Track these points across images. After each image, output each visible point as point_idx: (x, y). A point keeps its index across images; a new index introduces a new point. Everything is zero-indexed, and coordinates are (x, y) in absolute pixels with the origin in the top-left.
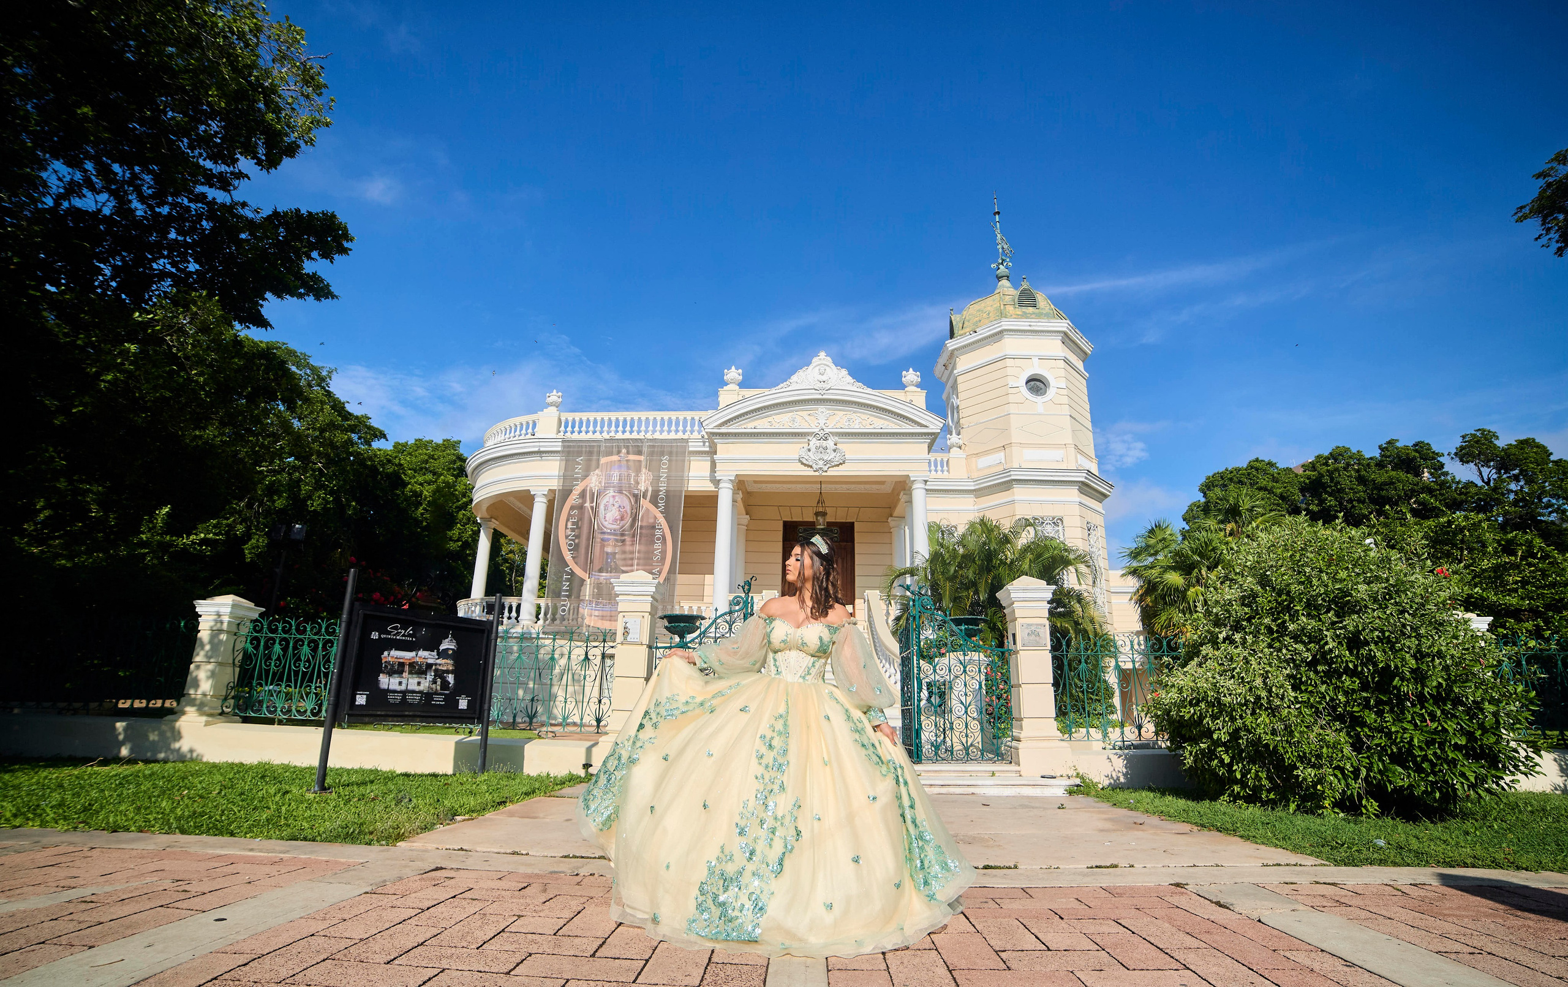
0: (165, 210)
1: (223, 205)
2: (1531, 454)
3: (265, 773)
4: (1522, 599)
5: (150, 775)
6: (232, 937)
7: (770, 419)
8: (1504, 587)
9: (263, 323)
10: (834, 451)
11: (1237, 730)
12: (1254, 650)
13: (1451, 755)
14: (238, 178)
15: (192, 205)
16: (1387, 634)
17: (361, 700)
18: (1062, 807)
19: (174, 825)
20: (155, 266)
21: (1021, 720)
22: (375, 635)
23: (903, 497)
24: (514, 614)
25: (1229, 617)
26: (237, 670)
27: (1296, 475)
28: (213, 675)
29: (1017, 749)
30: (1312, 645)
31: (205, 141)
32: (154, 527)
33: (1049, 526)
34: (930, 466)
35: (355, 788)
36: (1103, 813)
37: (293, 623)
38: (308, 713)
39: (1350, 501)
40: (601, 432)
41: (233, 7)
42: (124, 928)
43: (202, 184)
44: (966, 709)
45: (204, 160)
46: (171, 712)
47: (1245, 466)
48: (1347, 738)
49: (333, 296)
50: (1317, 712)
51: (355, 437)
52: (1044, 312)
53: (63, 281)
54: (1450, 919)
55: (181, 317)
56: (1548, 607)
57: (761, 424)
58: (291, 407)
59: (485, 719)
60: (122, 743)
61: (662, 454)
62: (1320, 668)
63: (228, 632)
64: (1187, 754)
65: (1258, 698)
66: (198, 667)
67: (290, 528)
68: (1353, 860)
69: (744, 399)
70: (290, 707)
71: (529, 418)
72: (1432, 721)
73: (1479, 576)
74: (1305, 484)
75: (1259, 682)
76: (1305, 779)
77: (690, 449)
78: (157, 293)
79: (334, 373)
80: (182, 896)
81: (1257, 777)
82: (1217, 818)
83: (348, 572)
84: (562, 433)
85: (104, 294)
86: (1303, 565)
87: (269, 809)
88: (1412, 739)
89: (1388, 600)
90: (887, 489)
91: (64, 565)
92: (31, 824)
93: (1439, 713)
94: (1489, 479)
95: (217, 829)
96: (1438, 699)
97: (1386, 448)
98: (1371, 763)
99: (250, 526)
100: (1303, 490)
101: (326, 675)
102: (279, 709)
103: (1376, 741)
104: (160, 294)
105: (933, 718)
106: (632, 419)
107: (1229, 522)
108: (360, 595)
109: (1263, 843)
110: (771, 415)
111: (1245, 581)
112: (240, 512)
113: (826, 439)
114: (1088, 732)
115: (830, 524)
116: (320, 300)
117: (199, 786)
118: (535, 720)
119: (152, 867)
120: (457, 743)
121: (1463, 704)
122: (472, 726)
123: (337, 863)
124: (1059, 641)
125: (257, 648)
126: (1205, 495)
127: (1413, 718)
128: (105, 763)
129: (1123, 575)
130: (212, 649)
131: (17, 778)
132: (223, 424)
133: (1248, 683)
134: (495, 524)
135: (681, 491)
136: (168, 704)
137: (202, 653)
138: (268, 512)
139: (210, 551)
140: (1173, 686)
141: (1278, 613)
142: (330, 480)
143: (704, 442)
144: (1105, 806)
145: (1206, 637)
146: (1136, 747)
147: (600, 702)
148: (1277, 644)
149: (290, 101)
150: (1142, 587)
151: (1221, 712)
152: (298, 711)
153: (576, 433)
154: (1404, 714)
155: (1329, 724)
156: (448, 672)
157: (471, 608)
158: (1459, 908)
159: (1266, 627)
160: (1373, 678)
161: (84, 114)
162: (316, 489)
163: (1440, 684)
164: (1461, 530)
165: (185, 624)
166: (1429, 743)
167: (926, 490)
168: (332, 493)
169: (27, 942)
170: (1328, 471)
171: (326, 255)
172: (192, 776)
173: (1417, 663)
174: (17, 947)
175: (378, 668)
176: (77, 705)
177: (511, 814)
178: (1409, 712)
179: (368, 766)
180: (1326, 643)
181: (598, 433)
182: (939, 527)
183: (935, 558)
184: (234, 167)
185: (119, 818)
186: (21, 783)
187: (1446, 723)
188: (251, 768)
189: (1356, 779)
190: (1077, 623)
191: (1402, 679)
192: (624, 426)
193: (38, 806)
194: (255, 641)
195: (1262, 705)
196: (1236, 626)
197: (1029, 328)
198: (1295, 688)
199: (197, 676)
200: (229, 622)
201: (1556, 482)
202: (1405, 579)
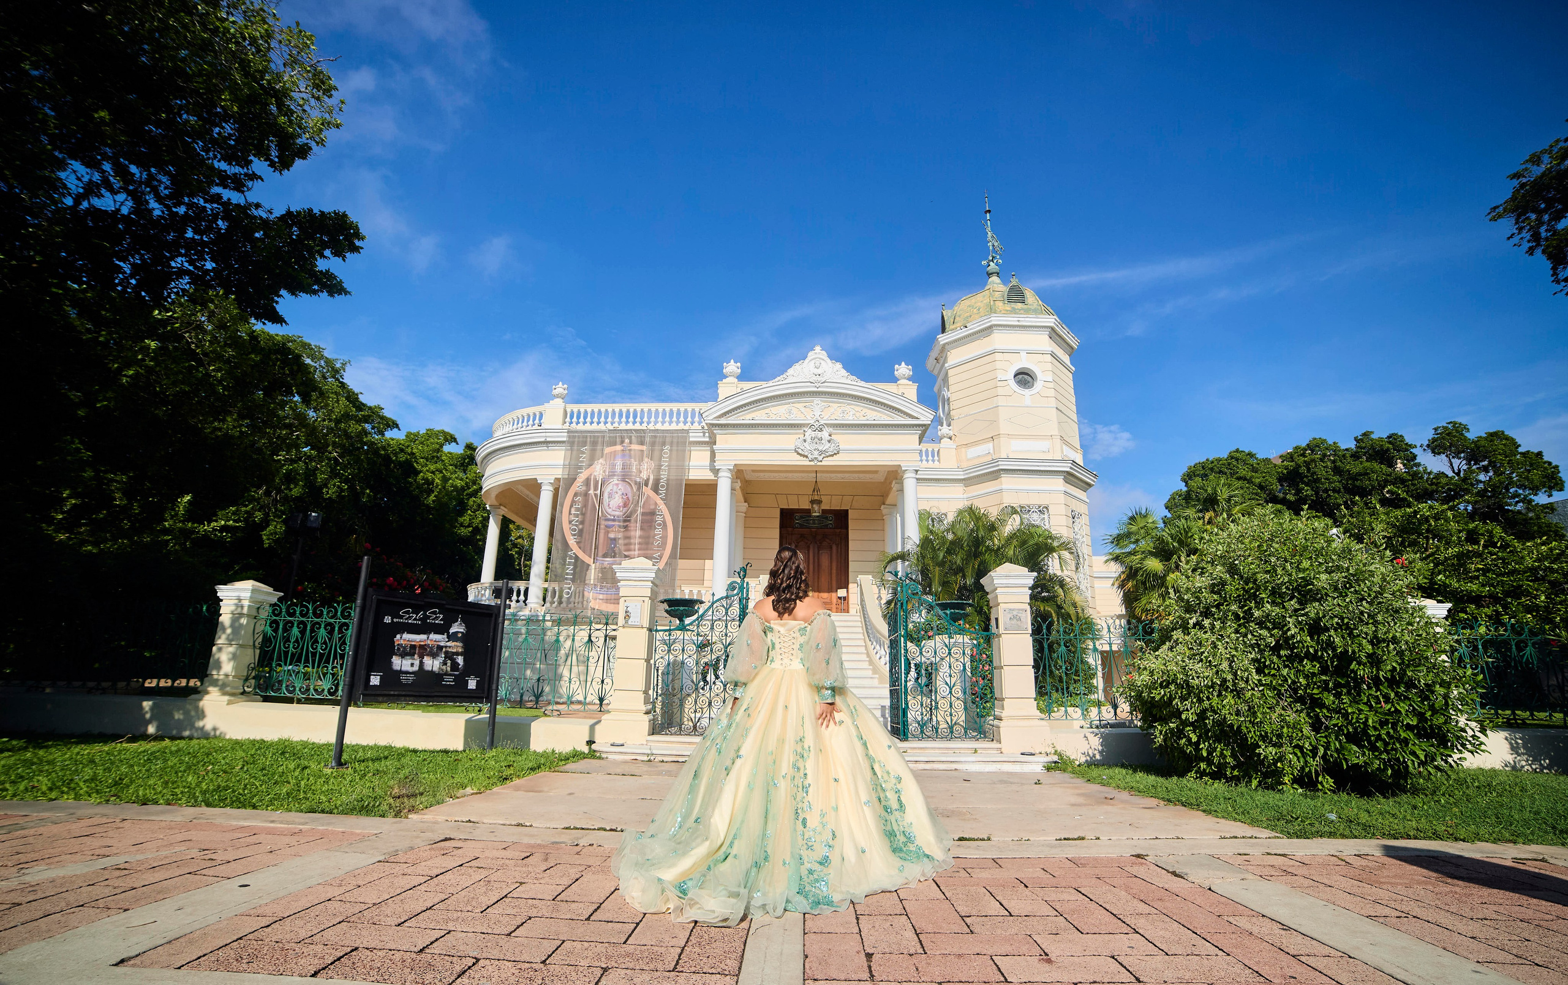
0: (182, 210)
1: (238, 205)
2: (1500, 446)
3: (285, 749)
4: (1483, 585)
5: (177, 751)
6: (255, 901)
7: (767, 411)
8: (1466, 574)
9: (278, 319)
10: (829, 441)
11: (1204, 711)
12: (1222, 636)
13: (1403, 735)
14: (252, 180)
15: (207, 205)
16: (1346, 621)
17: (375, 680)
18: (1038, 783)
19: (200, 799)
20: (173, 264)
21: (1003, 700)
22: (388, 620)
23: (895, 486)
24: (522, 597)
25: (1199, 604)
26: (258, 652)
27: (1275, 466)
28: (234, 657)
29: (998, 727)
30: (1276, 631)
31: (220, 143)
32: (177, 514)
33: (1035, 514)
34: (921, 456)
35: (370, 763)
36: (1076, 788)
37: (310, 607)
38: (326, 692)
39: (1326, 491)
40: (606, 423)
41: (245, 12)
42: (156, 893)
43: (217, 185)
44: (951, 689)
45: (219, 161)
46: (195, 691)
47: (1226, 457)
48: (1307, 719)
49: (347, 293)
50: (1279, 695)
51: (368, 427)
52: (1033, 308)
53: (85, 279)
54: (1385, 887)
55: (199, 314)
56: (1507, 594)
57: (759, 416)
58: (306, 400)
59: (493, 698)
60: (149, 722)
61: (664, 444)
62: (1282, 653)
63: (248, 616)
64: (1157, 733)
65: (1224, 681)
66: (220, 649)
67: (307, 517)
68: (1305, 833)
69: (743, 391)
70: (308, 686)
71: (536, 409)
72: (1386, 702)
73: (1442, 564)
74: (1283, 474)
75: (1225, 665)
76: (1266, 757)
77: (691, 439)
78: (175, 290)
79: (348, 365)
80: (209, 864)
81: (1222, 755)
82: (1183, 793)
83: (362, 558)
84: (568, 424)
85: (124, 291)
86: (1269, 555)
87: (289, 783)
88: (1367, 720)
89: (1348, 589)
90: (880, 478)
91: (90, 551)
92: (66, 797)
93: (1392, 695)
94: (1459, 470)
95: (240, 802)
96: (1392, 682)
97: (1362, 440)
98: (1329, 742)
99: (268, 513)
100: (1280, 480)
101: (342, 657)
102: (297, 689)
103: (1334, 722)
104: (178, 292)
105: (920, 697)
106: (635, 411)
107: (1208, 511)
108: (375, 580)
109: (1223, 817)
110: (768, 407)
111: (1215, 570)
112: (258, 500)
113: (821, 430)
114: (1066, 711)
115: (824, 511)
116: (333, 296)
117: (223, 762)
118: (541, 699)
119: (180, 837)
120: (468, 721)
121: (1415, 687)
122: (481, 705)
123: (352, 834)
124: (1041, 626)
125: (276, 631)
126: (1187, 485)
127: (1368, 700)
128: (134, 739)
129: (1106, 561)
130: (233, 633)
131: (51, 754)
132: (242, 417)
133: (1215, 666)
134: (503, 511)
135: (682, 480)
136: (192, 683)
137: (224, 637)
138: (286, 500)
139: (231, 537)
140: (1145, 669)
141: (1245, 600)
142: (345, 468)
143: (704, 433)
144: (1080, 782)
145: (1178, 622)
146: (1112, 726)
147: (603, 682)
148: (1243, 630)
149: (301, 103)
150: (1123, 572)
151: (1189, 694)
152: (316, 690)
153: (581, 424)
154: (1360, 696)
155: (1290, 706)
156: (457, 654)
157: (480, 592)
158: (1395, 876)
159: (1233, 613)
160: (1332, 663)
161: (101, 117)
162: (331, 477)
163: (1394, 668)
164: (1427, 520)
165: (207, 609)
166: (1383, 724)
167: (917, 479)
168: (346, 481)
169: (67, 905)
170: (1305, 462)
171: (339, 253)
172: (216, 752)
173: (1373, 649)
174: (58, 909)
175: (391, 650)
176: (105, 684)
177: (517, 789)
178: (1365, 694)
179: (383, 742)
180: (1289, 629)
181: (602, 424)
182: (929, 514)
183: (925, 543)
184: (248, 169)
185: (148, 791)
186: (55, 759)
187: (1399, 704)
188: (271, 745)
189: (1314, 758)
190: (1060, 607)
191: (1359, 663)
192: (628, 417)
193: (72, 780)
194: (274, 624)
195: (1228, 687)
196: (1206, 612)
197: (1017, 323)
198: (1259, 671)
199: (219, 659)
200: (249, 606)
201: (1523, 472)
202: (1364, 569)
